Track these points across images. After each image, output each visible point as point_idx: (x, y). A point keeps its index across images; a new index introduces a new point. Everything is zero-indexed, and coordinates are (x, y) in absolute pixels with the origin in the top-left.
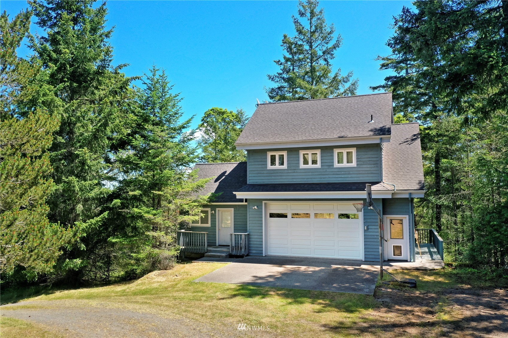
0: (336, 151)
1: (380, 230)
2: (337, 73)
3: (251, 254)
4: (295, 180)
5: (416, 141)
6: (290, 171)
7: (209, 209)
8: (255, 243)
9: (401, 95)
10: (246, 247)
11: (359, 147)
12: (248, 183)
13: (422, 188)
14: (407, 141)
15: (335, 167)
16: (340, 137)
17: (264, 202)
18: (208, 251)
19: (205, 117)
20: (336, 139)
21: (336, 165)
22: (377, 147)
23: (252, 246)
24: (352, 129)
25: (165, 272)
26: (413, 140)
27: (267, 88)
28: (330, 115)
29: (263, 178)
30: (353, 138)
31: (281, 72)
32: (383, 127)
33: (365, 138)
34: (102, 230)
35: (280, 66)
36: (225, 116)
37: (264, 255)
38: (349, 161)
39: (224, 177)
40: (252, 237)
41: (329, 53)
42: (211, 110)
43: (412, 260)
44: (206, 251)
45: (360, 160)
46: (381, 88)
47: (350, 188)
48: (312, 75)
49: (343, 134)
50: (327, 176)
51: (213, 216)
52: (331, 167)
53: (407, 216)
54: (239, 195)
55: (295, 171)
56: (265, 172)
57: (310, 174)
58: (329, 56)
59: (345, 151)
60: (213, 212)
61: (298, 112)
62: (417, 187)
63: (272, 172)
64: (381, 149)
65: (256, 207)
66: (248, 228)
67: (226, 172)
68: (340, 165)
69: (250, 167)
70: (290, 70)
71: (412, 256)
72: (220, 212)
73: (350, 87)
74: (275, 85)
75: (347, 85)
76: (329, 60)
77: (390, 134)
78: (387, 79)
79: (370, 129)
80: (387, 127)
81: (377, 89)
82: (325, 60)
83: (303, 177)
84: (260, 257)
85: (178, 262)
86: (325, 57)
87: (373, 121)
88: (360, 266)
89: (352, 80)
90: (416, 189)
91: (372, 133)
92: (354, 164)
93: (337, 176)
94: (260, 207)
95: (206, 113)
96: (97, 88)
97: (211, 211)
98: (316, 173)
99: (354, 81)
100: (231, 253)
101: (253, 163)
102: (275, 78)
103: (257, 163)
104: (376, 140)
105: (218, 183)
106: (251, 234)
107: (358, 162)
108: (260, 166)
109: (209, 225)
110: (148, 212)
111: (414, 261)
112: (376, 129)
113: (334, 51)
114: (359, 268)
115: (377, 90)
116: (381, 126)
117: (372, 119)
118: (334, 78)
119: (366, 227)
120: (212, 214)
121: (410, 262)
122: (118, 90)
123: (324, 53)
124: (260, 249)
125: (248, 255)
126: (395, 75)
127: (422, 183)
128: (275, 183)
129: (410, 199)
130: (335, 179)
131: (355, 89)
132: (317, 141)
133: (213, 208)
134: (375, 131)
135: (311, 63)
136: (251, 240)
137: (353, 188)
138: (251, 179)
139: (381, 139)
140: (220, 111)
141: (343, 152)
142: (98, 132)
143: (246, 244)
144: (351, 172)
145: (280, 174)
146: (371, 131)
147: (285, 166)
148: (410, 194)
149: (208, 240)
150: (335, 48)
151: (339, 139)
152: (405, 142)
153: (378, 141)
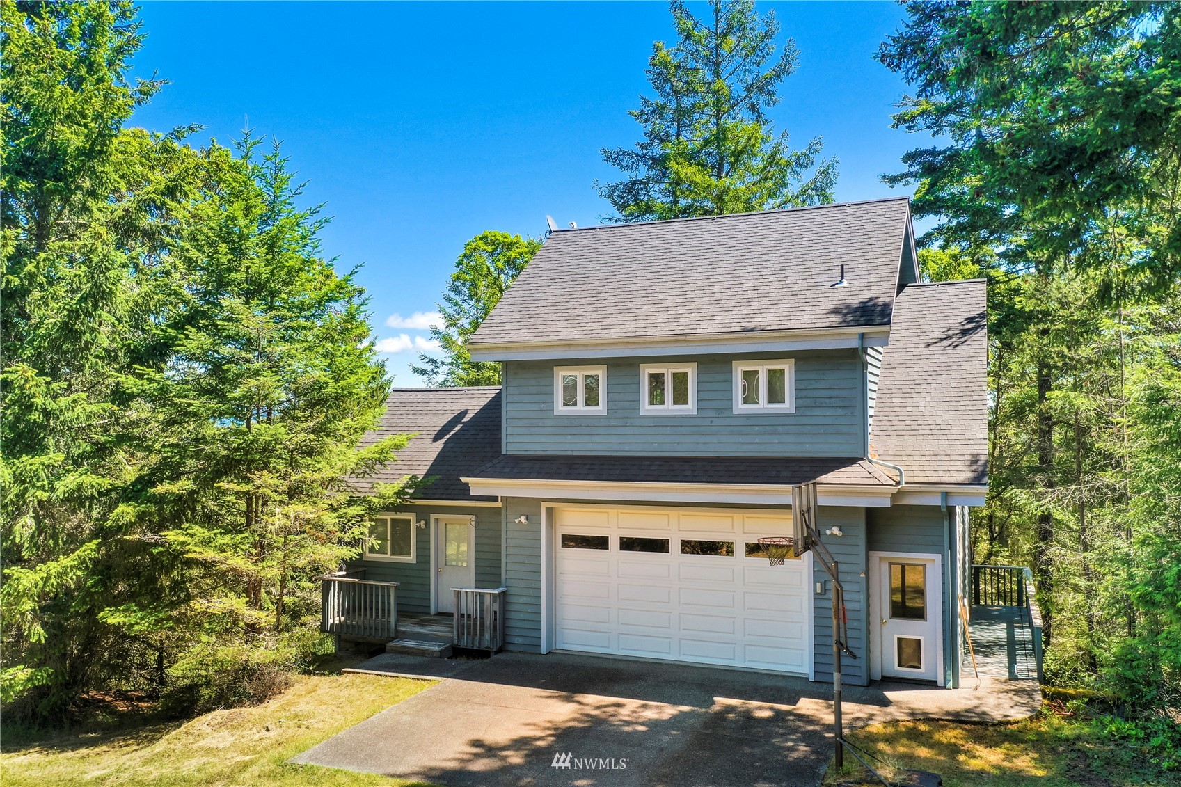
0: (739, 368)
1: (835, 622)
2: (780, 144)
3: (511, 648)
4: (627, 448)
5: (976, 337)
6: (613, 422)
7: (412, 517)
8: (522, 616)
9: (946, 201)
10: (495, 627)
11: (803, 359)
12: (503, 452)
13: (977, 481)
14: (949, 337)
15: (735, 412)
16: (745, 330)
17: (544, 505)
18: (399, 635)
19: (465, 256)
20: (736, 335)
21: (740, 407)
22: (853, 360)
23: (512, 624)
24: (784, 306)
25: (240, 715)
26: (965, 333)
27: (603, 184)
28: (731, 263)
29: (543, 439)
30: (783, 334)
31: (647, 140)
32: (871, 299)
33: (817, 332)
34: (93, 586)
35: (645, 125)
36: (513, 254)
37: (544, 651)
38: (775, 395)
39: (458, 428)
40: (513, 599)
41: (761, 90)
42: (481, 239)
43: (950, 684)
44: (392, 635)
45: (804, 393)
46: (911, 180)
47: (774, 473)
48: (719, 147)
49: (756, 321)
50: (714, 439)
51: (423, 534)
52: (726, 413)
53: (938, 557)
54: (479, 485)
55: (629, 421)
56: (549, 422)
57: (668, 430)
58: (763, 97)
59: (763, 369)
60: (423, 523)
61: (647, 254)
62: (967, 474)
63: (567, 422)
64: (865, 365)
65: (523, 519)
66: (503, 577)
67: (465, 412)
68: (750, 408)
69: (510, 407)
70: (668, 135)
71: (949, 673)
72: (442, 525)
73: (815, 180)
74: (625, 177)
75: (808, 176)
76: (763, 108)
77: (888, 323)
78: (910, 158)
79: (832, 307)
80: (880, 301)
81: (900, 181)
82: (753, 108)
83: (649, 439)
84: (534, 658)
85: (305, 672)
86: (754, 100)
87: (845, 283)
88: (795, 703)
89: (819, 162)
90: (960, 480)
91: (835, 319)
92: (787, 405)
93: (741, 439)
94: (533, 518)
95: (468, 245)
96: (92, 193)
97: (418, 521)
98: (683, 430)
99: (826, 165)
100: (456, 642)
101: (516, 398)
102: (621, 157)
103: (527, 398)
104: (848, 338)
105: (440, 444)
106: (512, 591)
107: (800, 401)
108: (535, 407)
109: (411, 558)
110: (206, 543)
111: (955, 687)
112: (848, 307)
113: (777, 83)
114: (790, 713)
115: (901, 184)
116: (864, 296)
117: (842, 277)
118: (773, 155)
119: (818, 585)
120: (418, 529)
121: (944, 687)
122: (158, 199)
123: (749, 89)
124: (534, 634)
125: (500, 650)
126: (931, 147)
127: (981, 462)
128: (575, 454)
129: (944, 510)
130: (734, 447)
131: (830, 184)
132: (685, 340)
133: (423, 513)
134: (845, 315)
135: (718, 117)
136: (512, 607)
137: (784, 474)
138: (514, 441)
139: (863, 336)
140: (502, 239)
141: (757, 372)
142: (78, 317)
143: (495, 619)
144: (780, 429)
145: (587, 430)
146: (835, 311)
147: (601, 409)
148: (946, 495)
149: (398, 604)
150: (778, 76)
151: (743, 335)
152: (942, 340)
153: (854, 343)
